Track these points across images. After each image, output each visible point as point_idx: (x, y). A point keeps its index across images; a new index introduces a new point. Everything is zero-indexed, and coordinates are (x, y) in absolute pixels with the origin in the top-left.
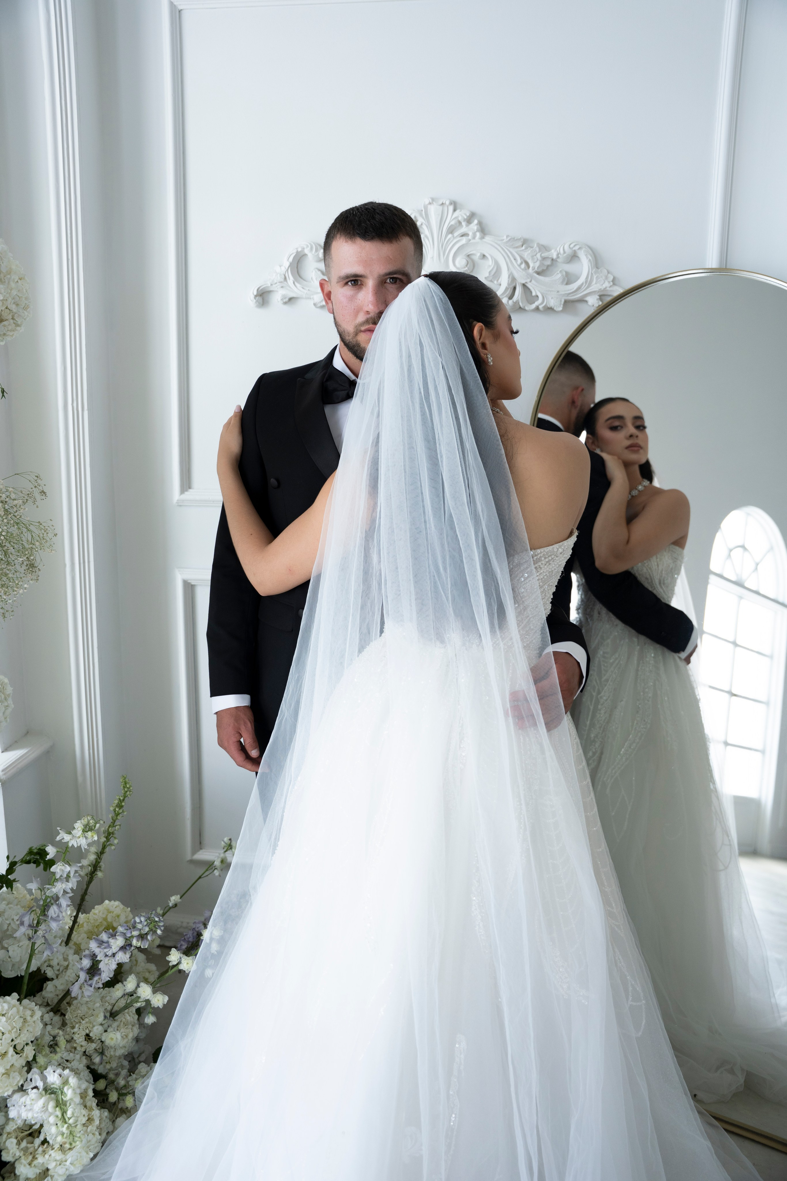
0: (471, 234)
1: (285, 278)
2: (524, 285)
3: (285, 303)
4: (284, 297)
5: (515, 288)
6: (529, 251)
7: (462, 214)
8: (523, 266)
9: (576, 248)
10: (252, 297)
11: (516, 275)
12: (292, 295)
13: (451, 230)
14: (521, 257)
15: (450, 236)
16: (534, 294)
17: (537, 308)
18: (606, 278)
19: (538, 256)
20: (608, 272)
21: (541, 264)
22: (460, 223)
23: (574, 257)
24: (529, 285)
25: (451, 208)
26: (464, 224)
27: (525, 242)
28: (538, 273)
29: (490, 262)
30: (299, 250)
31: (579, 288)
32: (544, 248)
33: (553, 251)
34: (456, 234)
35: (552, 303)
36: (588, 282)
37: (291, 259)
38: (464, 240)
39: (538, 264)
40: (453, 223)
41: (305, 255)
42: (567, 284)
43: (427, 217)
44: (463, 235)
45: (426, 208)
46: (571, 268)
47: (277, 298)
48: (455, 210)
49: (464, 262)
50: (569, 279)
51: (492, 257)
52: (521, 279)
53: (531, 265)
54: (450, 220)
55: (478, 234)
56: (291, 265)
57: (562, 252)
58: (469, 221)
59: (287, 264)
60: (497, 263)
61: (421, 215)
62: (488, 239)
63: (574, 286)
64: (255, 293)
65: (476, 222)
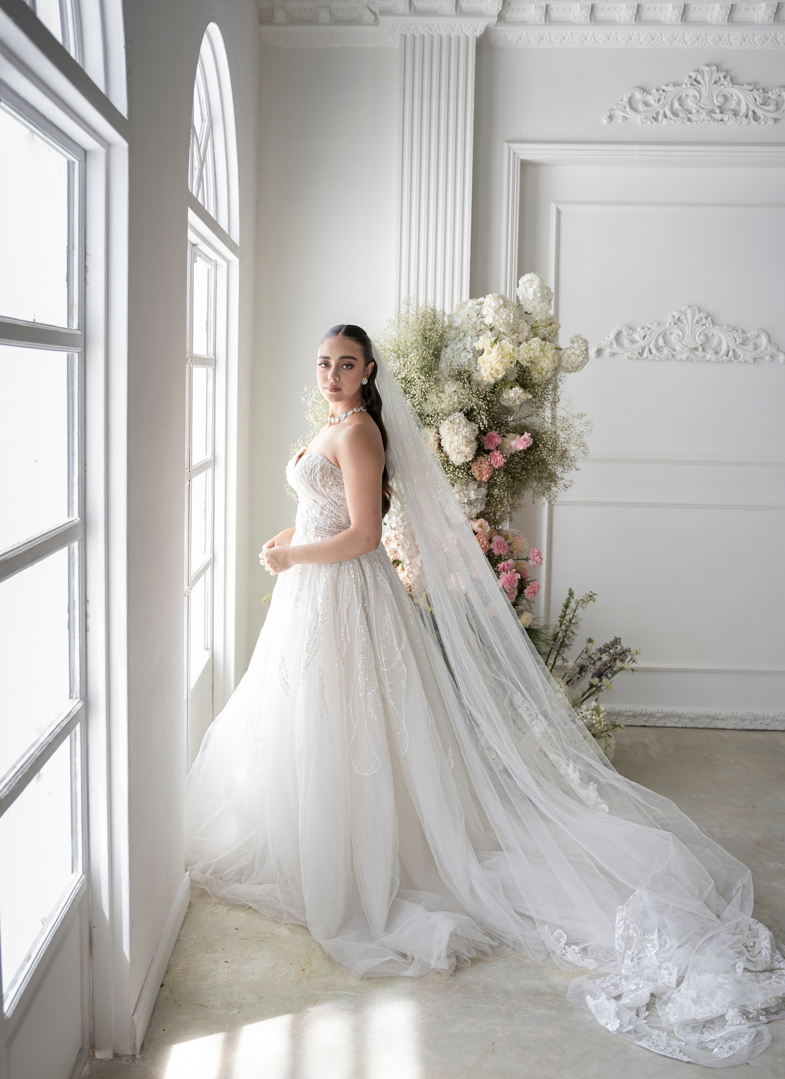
0: (707, 325)
1: (612, 344)
2: (733, 350)
3: (611, 356)
4: (611, 352)
5: (729, 351)
6: (737, 333)
7: (703, 315)
8: (734, 340)
9: (760, 332)
10: (594, 352)
11: (730, 345)
12: (614, 351)
13: (697, 323)
14: (733, 337)
15: (697, 325)
16: (739, 354)
17: (740, 361)
18: (775, 346)
19: (741, 336)
20: (775, 344)
21: (743, 340)
22: (702, 318)
23: (758, 336)
24: (737, 350)
25: (698, 311)
26: (704, 320)
27: (735, 329)
28: (740, 344)
29: (717, 338)
30: (620, 329)
31: (762, 352)
32: (743, 332)
33: (748, 333)
34: (700, 324)
35: (748, 359)
36: (766, 349)
37: (615, 334)
38: (704, 327)
39: (741, 339)
40: (699, 318)
41: (622, 332)
42: (755, 350)
43: (686, 316)
44: (704, 325)
45: (685, 310)
46: (758, 341)
47: (607, 352)
48: (699, 312)
49: (704, 338)
50: (756, 347)
51: (718, 336)
52: (732, 346)
53: (738, 340)
54: (697, 317)
55: (712, 325)
56: (615, 337)
57: (753, 334)
58: (706, 318)
59: (612, 336)
60: (720, 339)
61: (683, 314)
62: (716, 327)
63: (759, 351)
64: (596, 350)
65: (710, 318)
